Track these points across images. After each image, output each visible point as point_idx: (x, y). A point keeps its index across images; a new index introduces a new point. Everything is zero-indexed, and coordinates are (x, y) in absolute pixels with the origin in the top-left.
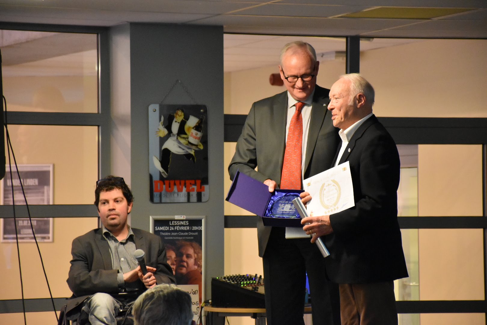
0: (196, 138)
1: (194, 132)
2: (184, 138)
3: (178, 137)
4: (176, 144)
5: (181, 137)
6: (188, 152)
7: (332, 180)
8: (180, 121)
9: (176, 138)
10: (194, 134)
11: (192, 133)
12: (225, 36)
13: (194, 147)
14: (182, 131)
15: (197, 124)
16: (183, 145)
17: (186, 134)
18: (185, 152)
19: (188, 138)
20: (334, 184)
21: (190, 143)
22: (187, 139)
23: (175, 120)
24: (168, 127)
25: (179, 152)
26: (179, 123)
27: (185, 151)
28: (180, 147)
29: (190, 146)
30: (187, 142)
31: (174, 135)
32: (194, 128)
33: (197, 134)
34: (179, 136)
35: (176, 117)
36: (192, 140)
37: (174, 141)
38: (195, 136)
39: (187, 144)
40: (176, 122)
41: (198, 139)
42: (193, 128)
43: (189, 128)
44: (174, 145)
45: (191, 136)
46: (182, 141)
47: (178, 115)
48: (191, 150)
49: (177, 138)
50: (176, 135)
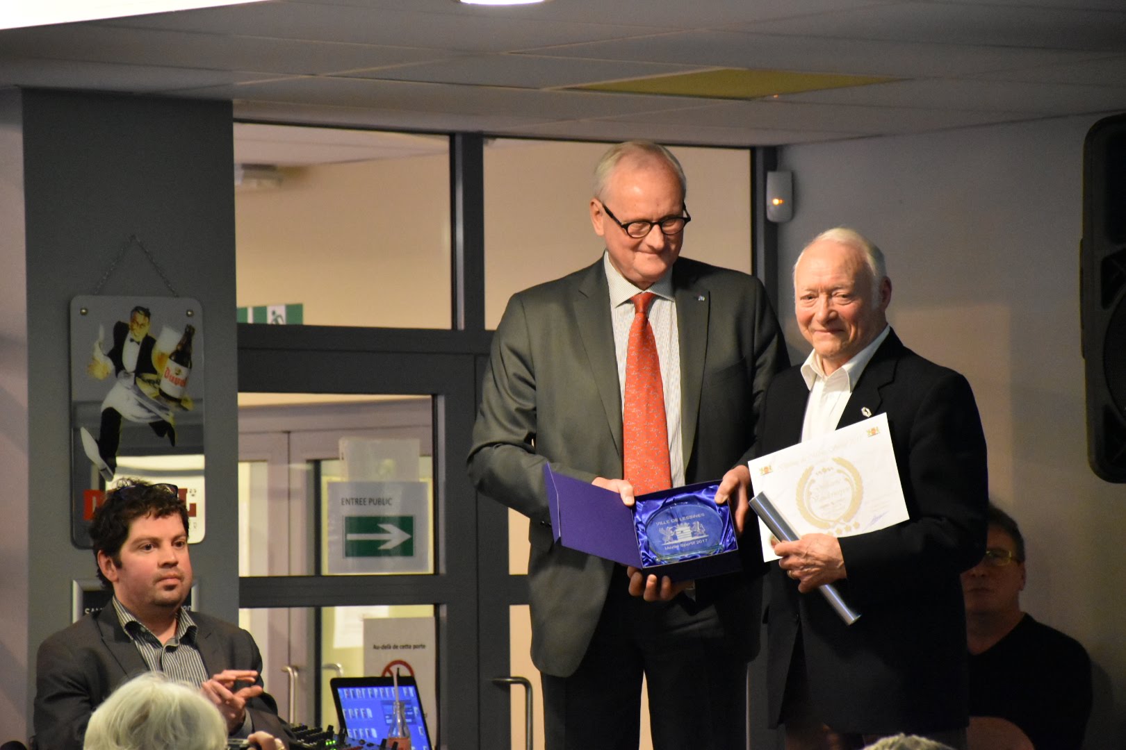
0: (176, 382)
1: (172, 366)
2: (150, 382)
3: (137, 378)
4: (132, 395)
5: (145, 381)
6: (158, 417)
7: (834, 460)
8: (140, 338)
9: (132, 382)
10: (173, 372)
11: (168, 368)
12: (238, 129)
13: (172, 405)
14: (145, 365)
15: (179, 348)
16: (148, 400)
17: (154, 372)
18: (152, 417)
19: (158, 382)
20: (840, 467)
21: (163, 394)
22: (156, 385)
23: (130, 335)
24: (116, 355)
25: (139, 418)
26: (138, 343)
27: (153, 415)
28: (141, 405)
29: (163, 402)
30: (157, 393)
31: (127, 375)
32: (173, 358)
33: (178, 373)
34: (140, 377)
35: (133, 330)
36: (168, 387)
37: (128, 389)
38: (175, 376)
39: (157, 398)
40: (132, 340)
41: (181, 386)
42: (170, 357)
43: (162, 356)
44: (128, 399)
45: (166, 377)
46: (147, 389)
47: (137, 323)
48: (165, 411)
49: (135, 383)
50: (133, 374)
